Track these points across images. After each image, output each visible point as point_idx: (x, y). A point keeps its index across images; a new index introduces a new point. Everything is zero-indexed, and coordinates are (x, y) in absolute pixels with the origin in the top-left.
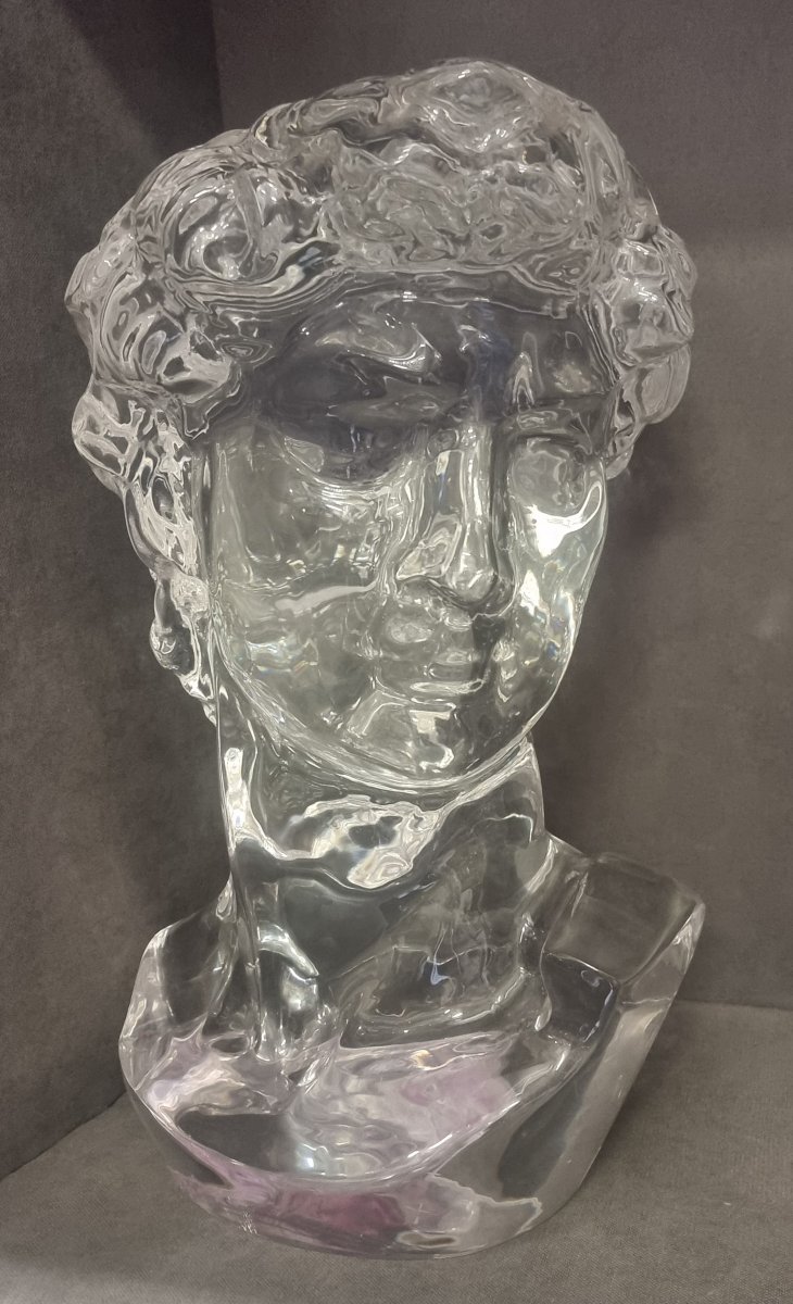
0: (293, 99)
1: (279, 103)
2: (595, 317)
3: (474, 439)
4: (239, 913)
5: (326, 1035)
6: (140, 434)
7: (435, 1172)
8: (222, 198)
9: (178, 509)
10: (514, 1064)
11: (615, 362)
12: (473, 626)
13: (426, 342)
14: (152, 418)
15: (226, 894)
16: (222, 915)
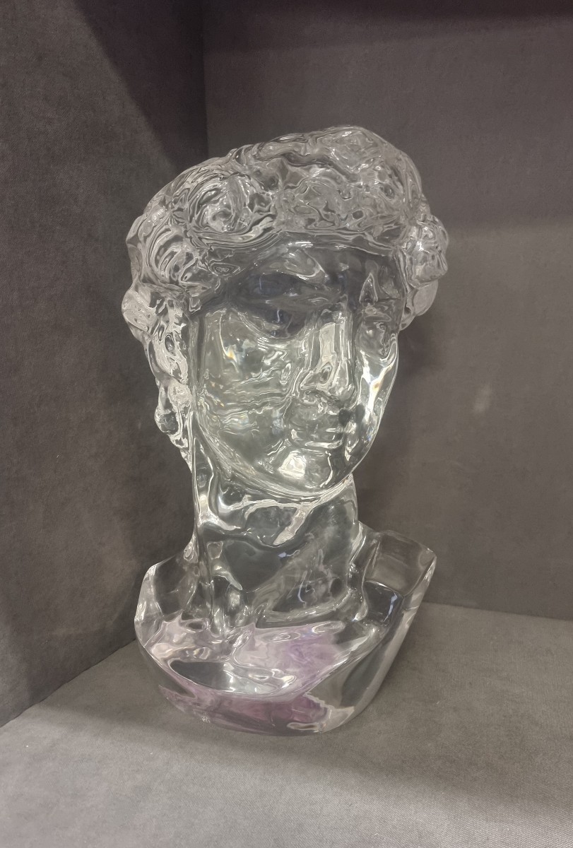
0: (254, 143)
1: (247, 144)
2: (399, 261)
3: (342, 319)
4: (200, 559)
5: (247, 622)
6: (157, 312)
7: (308, 692)
8: (218, 191)
9: (178, 350)
10: (343, 639)
11: (406, 284)
12: (340, 413)
13: (321, 269)
14: (165, 303)
15: (190, 548)
16: (188, 558)
